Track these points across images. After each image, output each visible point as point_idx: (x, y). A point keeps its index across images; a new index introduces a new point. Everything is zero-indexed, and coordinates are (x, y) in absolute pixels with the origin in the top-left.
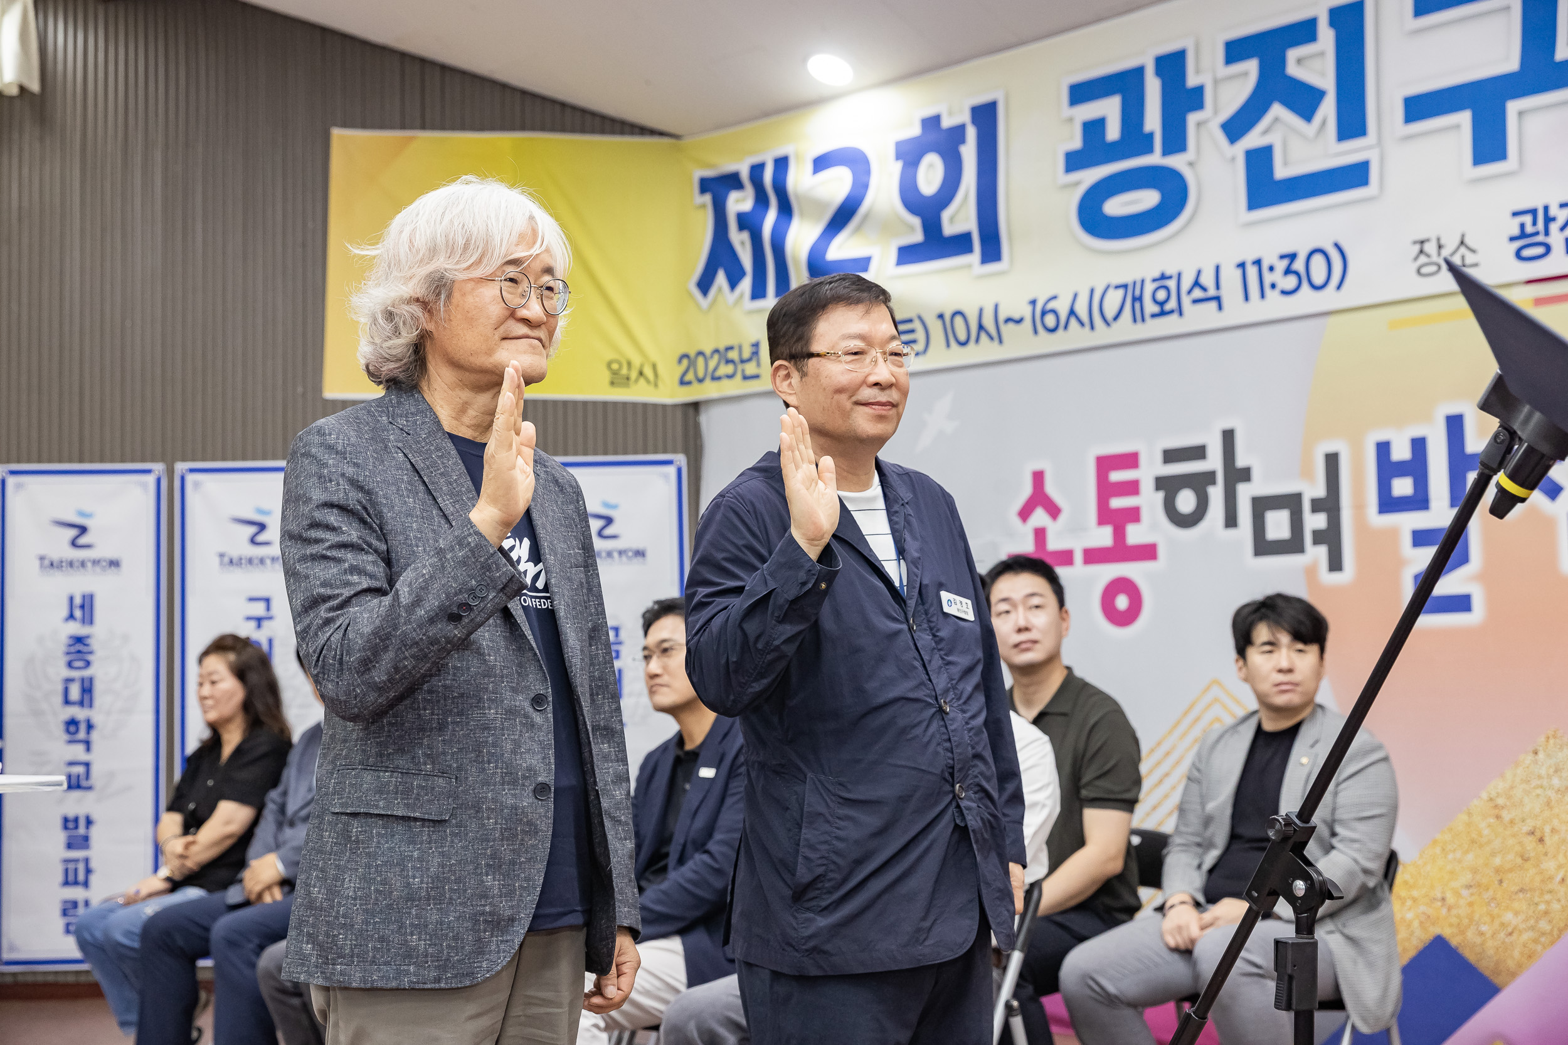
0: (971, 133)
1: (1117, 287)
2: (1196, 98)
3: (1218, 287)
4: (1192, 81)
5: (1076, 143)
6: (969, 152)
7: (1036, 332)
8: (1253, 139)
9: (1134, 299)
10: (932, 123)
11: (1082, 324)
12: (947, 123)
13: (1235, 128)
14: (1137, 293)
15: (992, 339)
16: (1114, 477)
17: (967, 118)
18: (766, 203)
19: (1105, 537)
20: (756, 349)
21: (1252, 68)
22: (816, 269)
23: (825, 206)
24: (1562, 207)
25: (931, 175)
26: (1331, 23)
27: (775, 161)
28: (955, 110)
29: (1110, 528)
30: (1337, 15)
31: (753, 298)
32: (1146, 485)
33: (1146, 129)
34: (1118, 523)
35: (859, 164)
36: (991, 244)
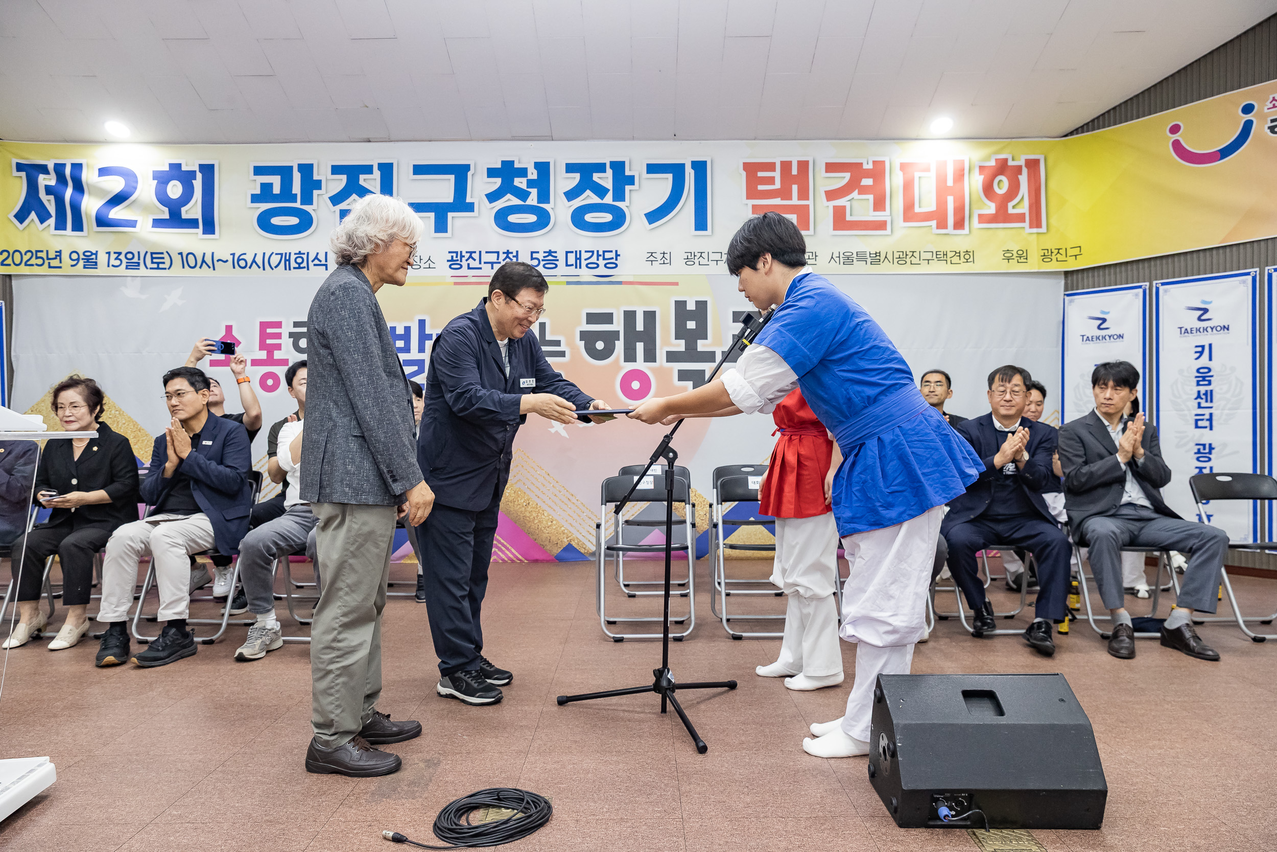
0: (199, 176)
1: (276, 254)
2: (318, 185)
3: (326, 261)
4: (316, 177)
5: (258, 191)
6: (198, 184)
7: (234, 267)
8: (343, 206)
9: (286, 260)
10: (176, 167)
11: (259, 267)
12: (184, 168)
13: (336, 200)
14: (287, 258)
15: (209, 267)
16: (269, 331)
17: (197, 169)
18: (66, 184)
19: (263, 355)
20: (59, 254)
21: (344, 178)
22: (102, 221)
23: (108, 192)
24: (467, 252)
25: (175, 190)
26: (379, 169)
27: (72, 164)
28: (190, 163)
29: (266, 352)
30: (381, 166)
31: (56, 229)
32: (285, 336)
33: (293, 192)
34: (270, 350)
35: (130, 176)
36: (209, 227)
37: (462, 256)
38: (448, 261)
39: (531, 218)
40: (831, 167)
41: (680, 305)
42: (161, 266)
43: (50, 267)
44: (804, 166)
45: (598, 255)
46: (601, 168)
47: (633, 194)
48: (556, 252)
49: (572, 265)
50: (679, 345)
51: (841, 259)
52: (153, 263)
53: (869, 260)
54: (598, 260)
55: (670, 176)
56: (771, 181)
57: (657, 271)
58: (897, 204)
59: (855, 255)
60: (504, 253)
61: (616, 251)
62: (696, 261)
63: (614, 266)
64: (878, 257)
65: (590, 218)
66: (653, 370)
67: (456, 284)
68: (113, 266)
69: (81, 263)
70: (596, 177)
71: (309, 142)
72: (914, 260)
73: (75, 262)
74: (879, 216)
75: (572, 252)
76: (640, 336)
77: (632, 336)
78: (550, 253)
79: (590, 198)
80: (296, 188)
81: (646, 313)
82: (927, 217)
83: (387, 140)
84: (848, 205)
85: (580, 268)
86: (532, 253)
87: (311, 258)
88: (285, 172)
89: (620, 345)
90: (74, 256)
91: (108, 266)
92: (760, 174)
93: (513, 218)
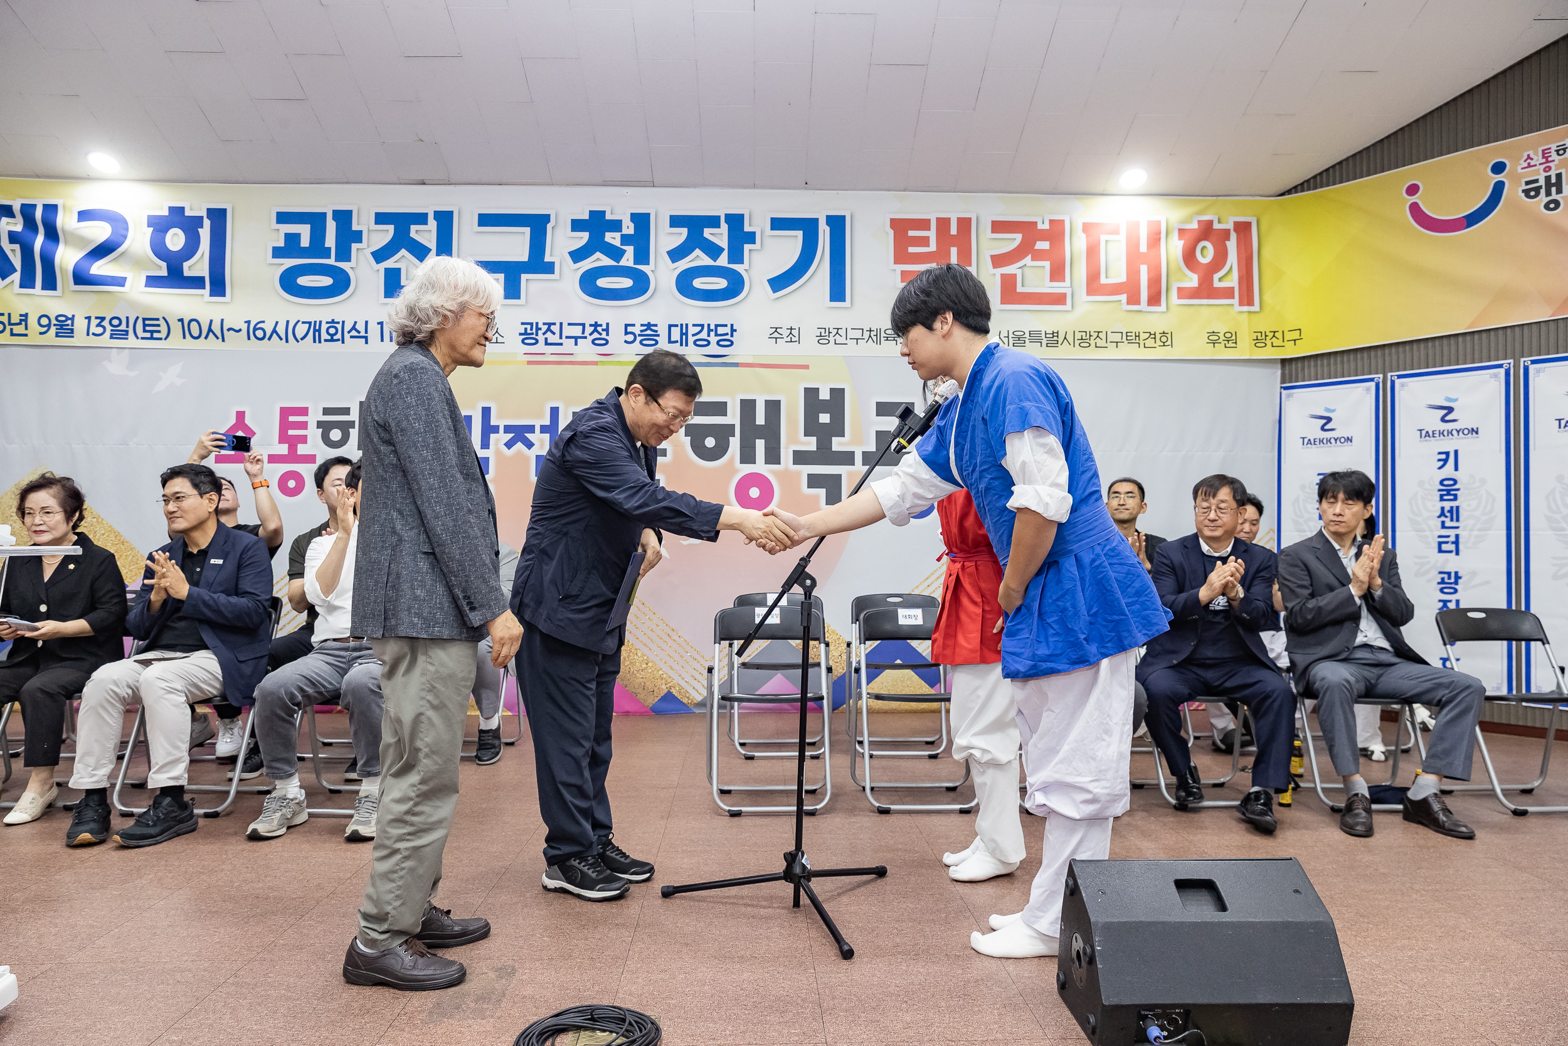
0: (207, 223)
1: (303, 323)
2: (358, 237)
3: (366, 332)
4: (355, 227)
5: (281, 244)
6: (205, 233)
7: (249, 339)
8: (390, 263)
9: (315, 330)
10: (177, 211)
11: (281, 339)
12: (188, 213)
13: (380, 256)
14: (317, 328)
15: (218, 338)
16: (292, 419)
17: (204, 214)
18: (35, 230)
19: (283, 449)
20: (24, 318)
21: (391, 228)
22: (81, 278)
23: (89, 241)
24: (544, 324)
25: (175, 240)
26: (435, 218)
27: (44, 206)
28: (196, 208)
29: (287, 445)
30: (438, 215)
31: (21, 286)
32: (312, 425)
33: (326, 246)
34: (293, 443)
35: (118, 222)
36: (218, 286)
37: (538, 329)
38: (520, 334)
39: (626, 283)
40: (999, 227)
41: (811, 394)
42: (156, 335)
43: (12, 334)
44: (965, 224)
45: (709, 330)
46: (713, 222)
47: (755, 255)
48: (656, 325)
49: (677, 342)
50: (809, 443)
51: (1011, 340)
52: (145, 331)
53: (1044, 342)
54: (709, 336)
55: (800, 234)
56: (925, 241)
57: (783, 351)
58: (1079, 273)
59: (1027, 335)
60: (591, 325)
61: (732, 325)
62: (832, 339)
63: (729, 343)
64: (1055, 338)
65: (699, 283)
66: (774, 473)
67: (529, 363)
68: (94, 334)
69: (53, 330)
70: (708, 233)
71: (347, 183)
72: (1100, 343)
73: (45, 329)
74: (1057, 288)
75: (677, 326)
76: (760, 432)
77: (750, 432)
78: (649, 326)
79: (699, 260)
80: (330, 241)
81: (768, 403)
82: (1115, 289)
83: (446, 182)
84: (1019, 273)
85: (687, 345)
86: (626, 326)
87: (346, 330)
88: (316, 220)
89: (735, 443)
90: (44, 321)
91: (88, 335)
92: (911, 233)
93: (603, 283)
